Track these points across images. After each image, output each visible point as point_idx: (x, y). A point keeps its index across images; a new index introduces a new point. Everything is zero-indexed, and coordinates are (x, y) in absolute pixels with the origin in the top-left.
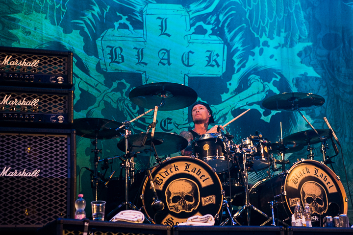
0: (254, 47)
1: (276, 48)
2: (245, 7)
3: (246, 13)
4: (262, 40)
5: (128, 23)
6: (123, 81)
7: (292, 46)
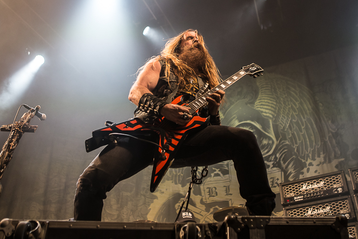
0: (303, 168)
1: (318, 165)
2: (293, 145)
3: (294, 149)
4: (308, 163)
5: (220, 173)
6: (217, 207)
7: (330, 162)
